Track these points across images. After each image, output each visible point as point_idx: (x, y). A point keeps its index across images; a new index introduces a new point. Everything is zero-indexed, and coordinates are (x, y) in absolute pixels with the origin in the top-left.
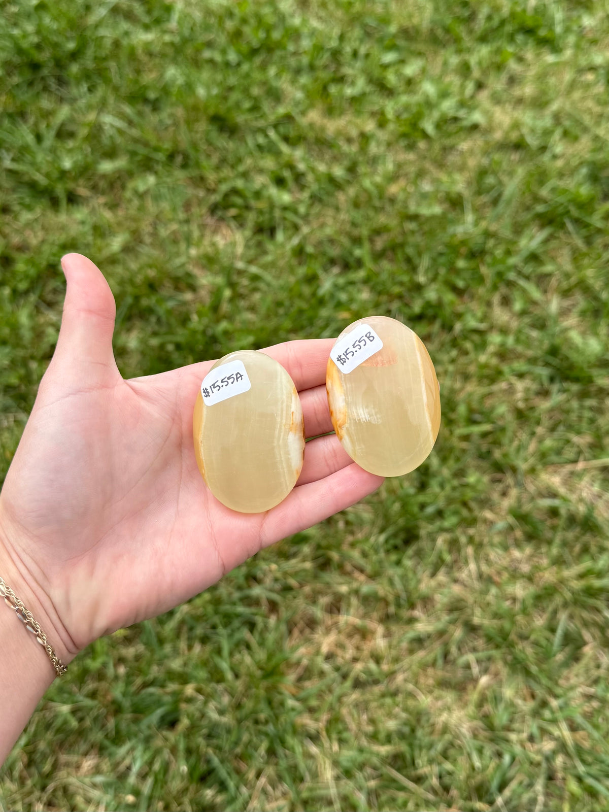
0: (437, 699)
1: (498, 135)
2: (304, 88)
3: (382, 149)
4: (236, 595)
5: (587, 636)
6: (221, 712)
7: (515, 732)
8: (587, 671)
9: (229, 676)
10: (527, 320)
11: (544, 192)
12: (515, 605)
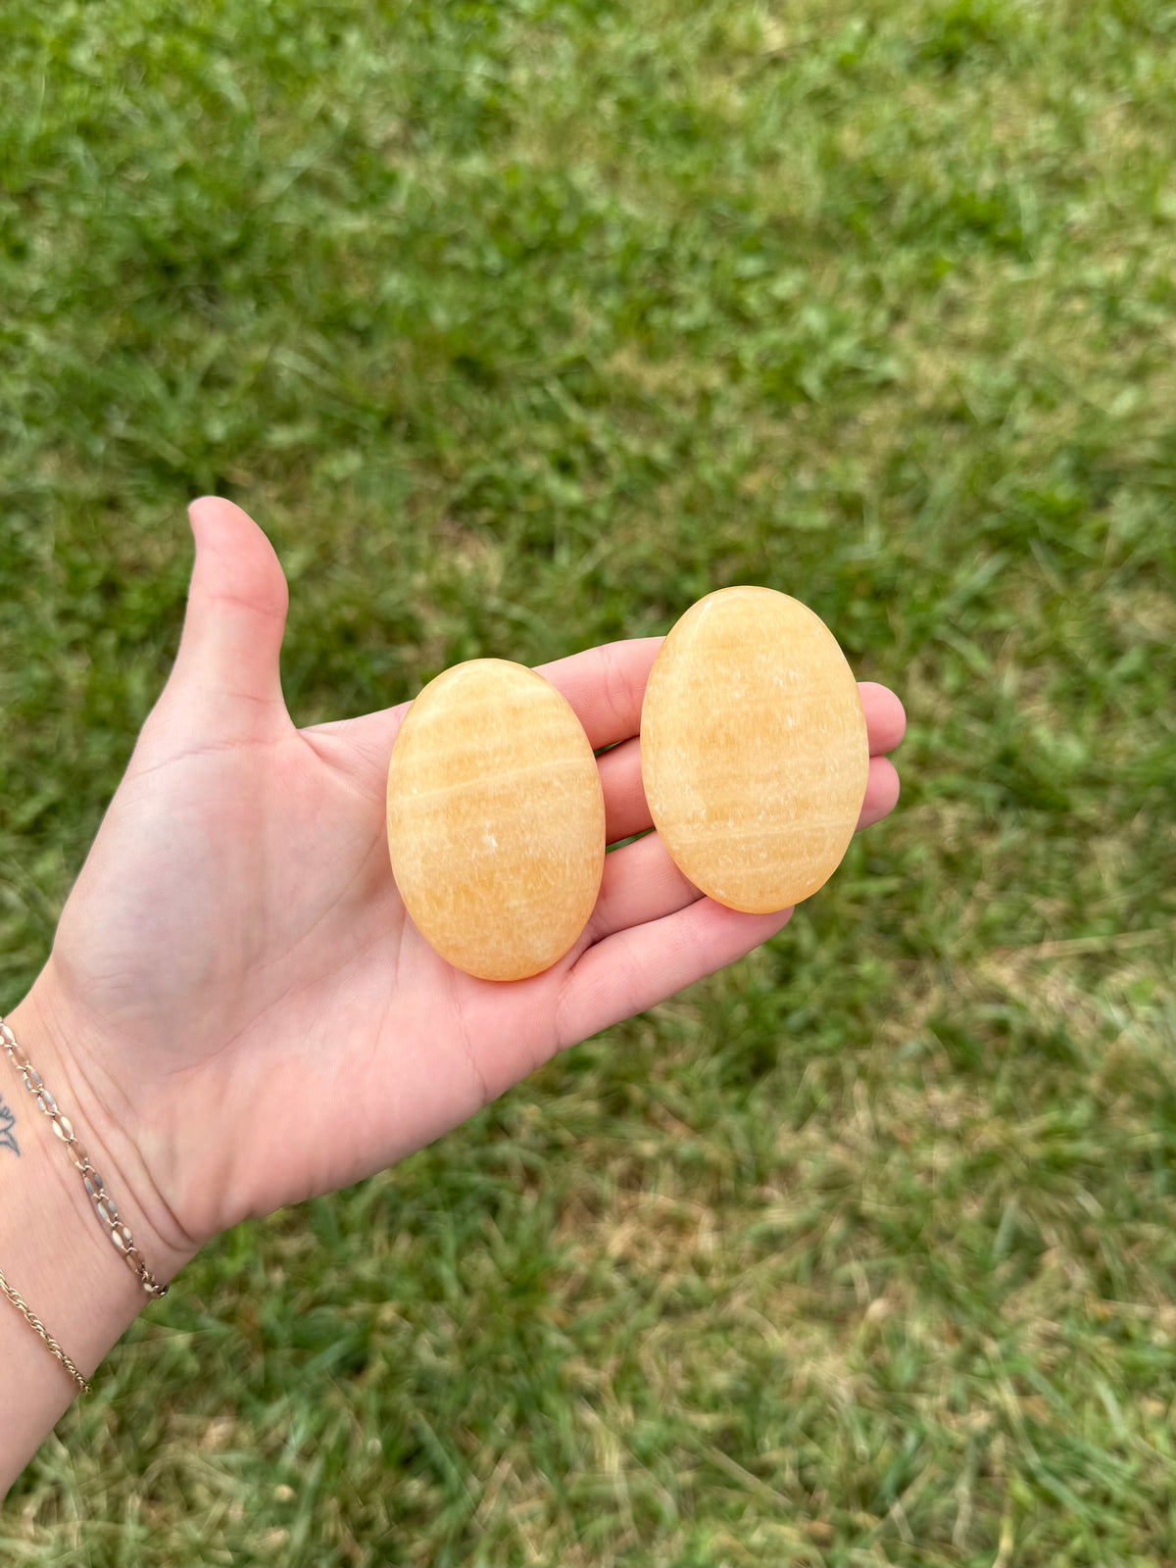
0: (799, 1335)
1: (924, 399)
2: (610, 315)
3: (734, 418)
4: (471, 1155)
5: (1050, 1235)
6: (439, 1351)
7: (925, 1395)
8: (1048, 1294)
9: (453, 1291)
10: (964, 706)
11: (998, 494)
12: (931, 1181)
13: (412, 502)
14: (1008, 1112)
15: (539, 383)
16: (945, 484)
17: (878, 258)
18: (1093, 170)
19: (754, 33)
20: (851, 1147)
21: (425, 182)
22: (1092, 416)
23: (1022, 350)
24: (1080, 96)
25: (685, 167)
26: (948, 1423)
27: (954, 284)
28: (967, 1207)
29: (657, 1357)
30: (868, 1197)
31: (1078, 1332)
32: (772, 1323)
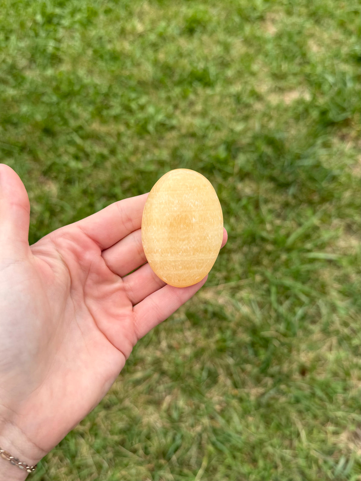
13: (30, 172)
14: (207, 336)
15: (68, 134)
16: (188, 154)
17: (169, 91)
18: (233, 61)
19: (134, 28)
20: (162, 351)
21: (35, 79)
22: (232, 131)
23: (213, 114)
24: (230, 40)
25: (113, 68)
26: (190, 430)
27: (192, 97)
28: (195, 366)
29: (102, 420)
30: (165, 366)
31: (228, 399)
32: (137, 407)
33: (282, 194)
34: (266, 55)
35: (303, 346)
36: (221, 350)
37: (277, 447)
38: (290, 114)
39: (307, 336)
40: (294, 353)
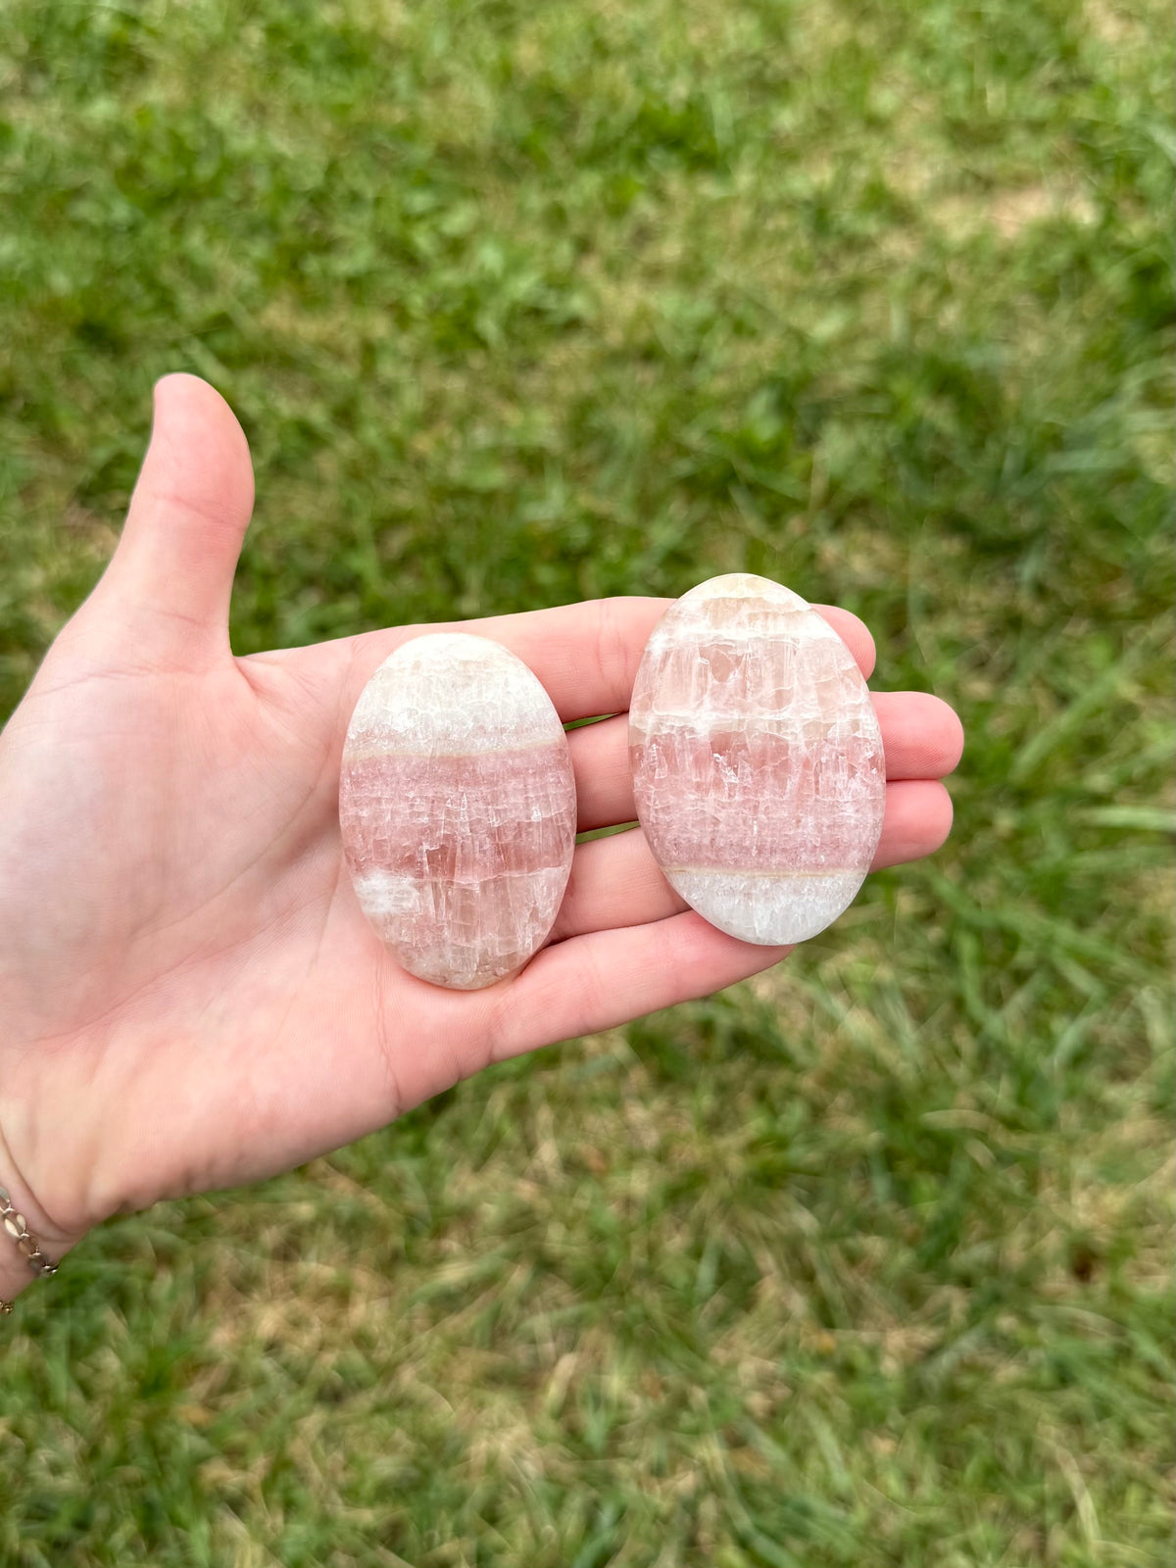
0: (479, 1406)
1: (615, 337)
2: (258, 265)
3: (402, 371)
5: (765, 1260)
6: (58, 1469)
7: (624, 1459)
8: (765, 1328)
11: (694, 437)
12: (628, 1213)
13: (28, 490)
14: (714, 1125)
15: (175, 345)
16: (633, 426)
17: (558, 185)
18: (799, 71)
20: (541, 1180)
21: (45, 132)
22: (799, 338)
23: (725, 273)
25: (342, 97)
26: (651, 1489)
27: (645, 208)
28: (669, 1239)
29: (313, 1448)
30: (555, 1238)
31: (798, 1369)
32: (446, 1395)
33: (993, 583)
34: (926, 53)
35: (1082, 1167)
36: (769, 1179)
37: (989, 1557)
38: (1019, 274)
39: (1097, 1129)
40: (1048, 1193)
